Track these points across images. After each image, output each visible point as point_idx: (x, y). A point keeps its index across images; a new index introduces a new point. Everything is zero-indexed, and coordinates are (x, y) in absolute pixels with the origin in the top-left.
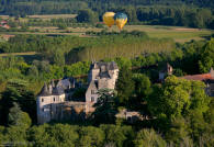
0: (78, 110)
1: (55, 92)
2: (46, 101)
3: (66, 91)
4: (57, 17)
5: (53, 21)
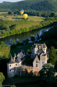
4: (3, 13)
5: (2, 14)
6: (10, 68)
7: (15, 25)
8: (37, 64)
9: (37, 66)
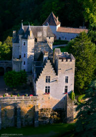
8: (48, 84)
9: (48, 91)
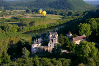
0: (45, 50)
1: (38, 43)
2: (35, 46)
3: (41, 42)
6: (33, 47)
7: (34, 22)
8: (51, 44)
